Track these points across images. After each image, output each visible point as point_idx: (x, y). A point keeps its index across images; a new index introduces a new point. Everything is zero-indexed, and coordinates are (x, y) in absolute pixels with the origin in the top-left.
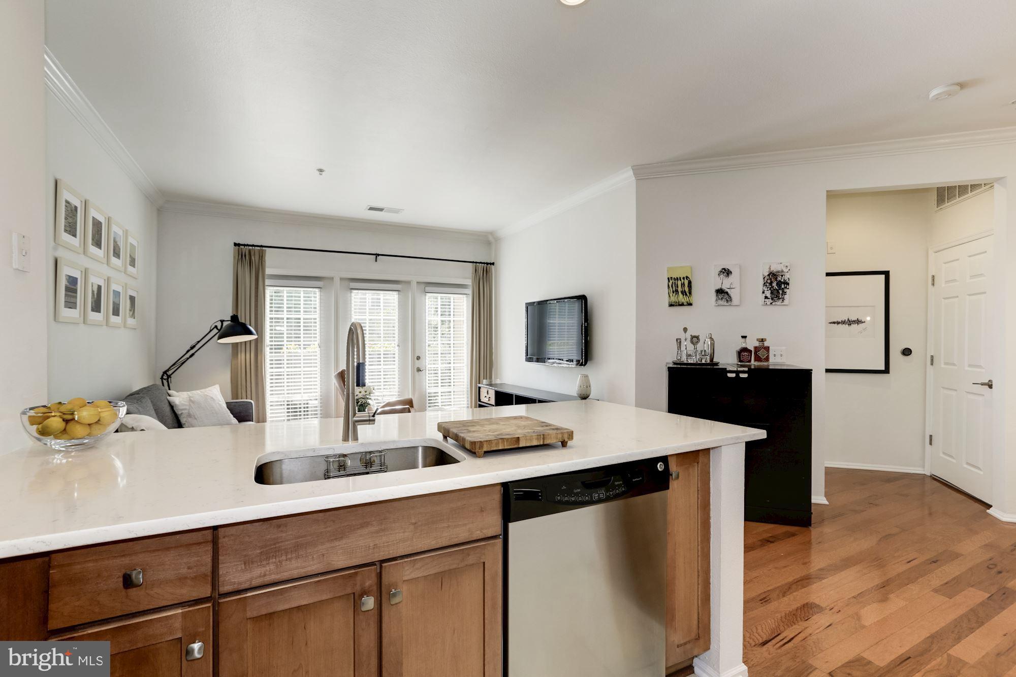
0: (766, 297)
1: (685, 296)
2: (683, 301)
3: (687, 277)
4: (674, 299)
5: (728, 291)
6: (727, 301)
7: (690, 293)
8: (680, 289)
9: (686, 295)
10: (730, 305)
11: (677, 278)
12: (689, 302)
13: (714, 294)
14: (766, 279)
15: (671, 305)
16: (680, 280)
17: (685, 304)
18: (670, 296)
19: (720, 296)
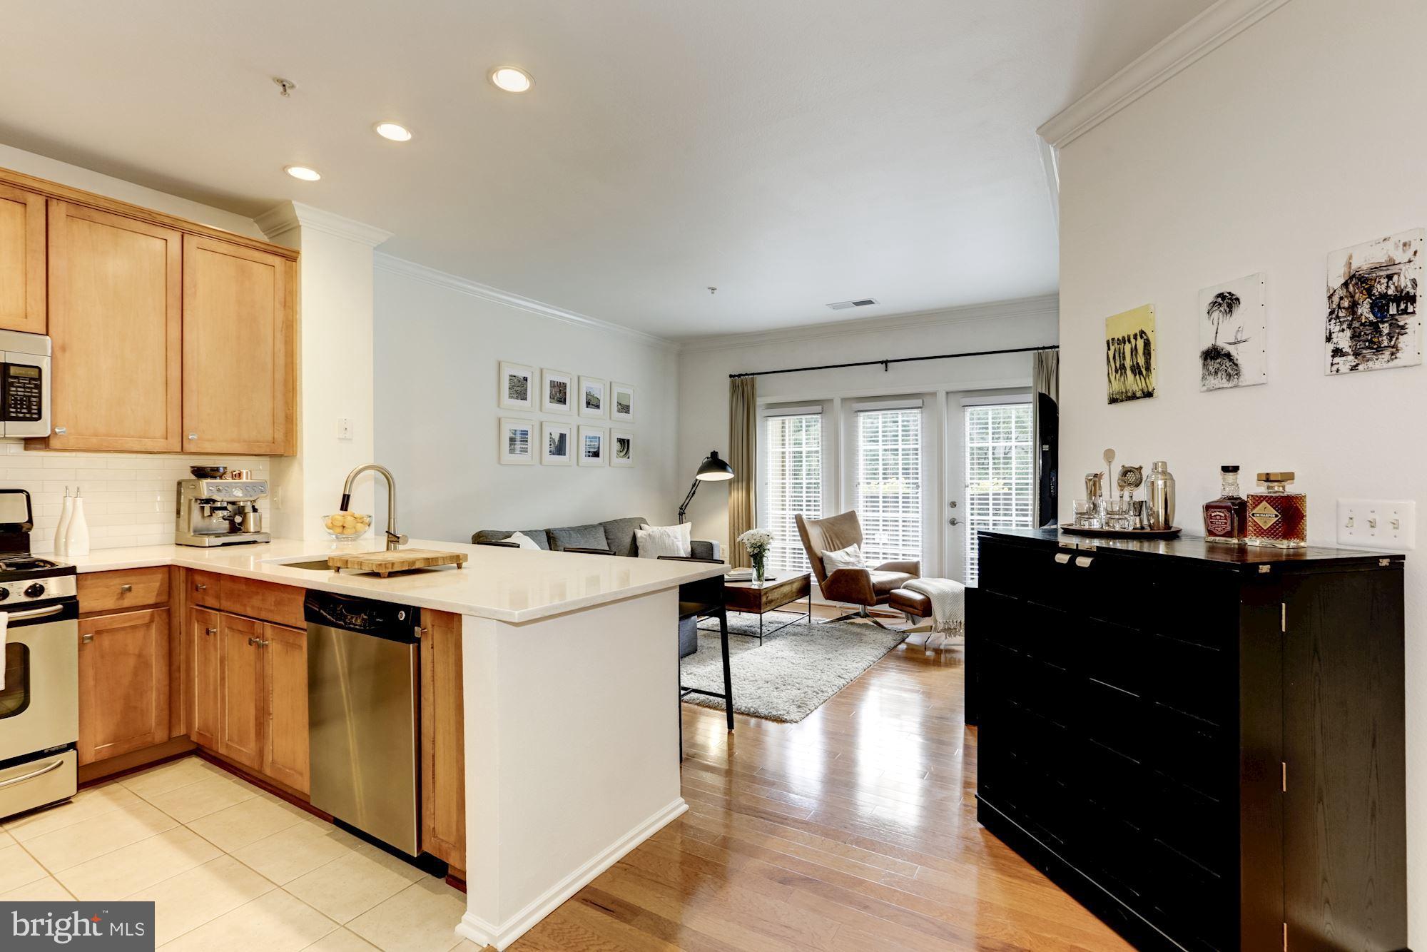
0: (1337, 352)
1: (1138, 376)
2: (1135, 388)
3: (1142, 332)
4: (1117, 386)
5: (1231, 349)
6: (1229, 376)
7: (1148, 369)
8: (1128, 363)
9: (1141, 373)
10: (1236, 386)
11: (1124, 338)
12: (1146, 390)
13: (1199, 362)
14: (1336, 299)
15: (1113, 401)
16: (1129, 342)
17: (1139, 393)
18: (1110, 381)
19: (1213, 366)
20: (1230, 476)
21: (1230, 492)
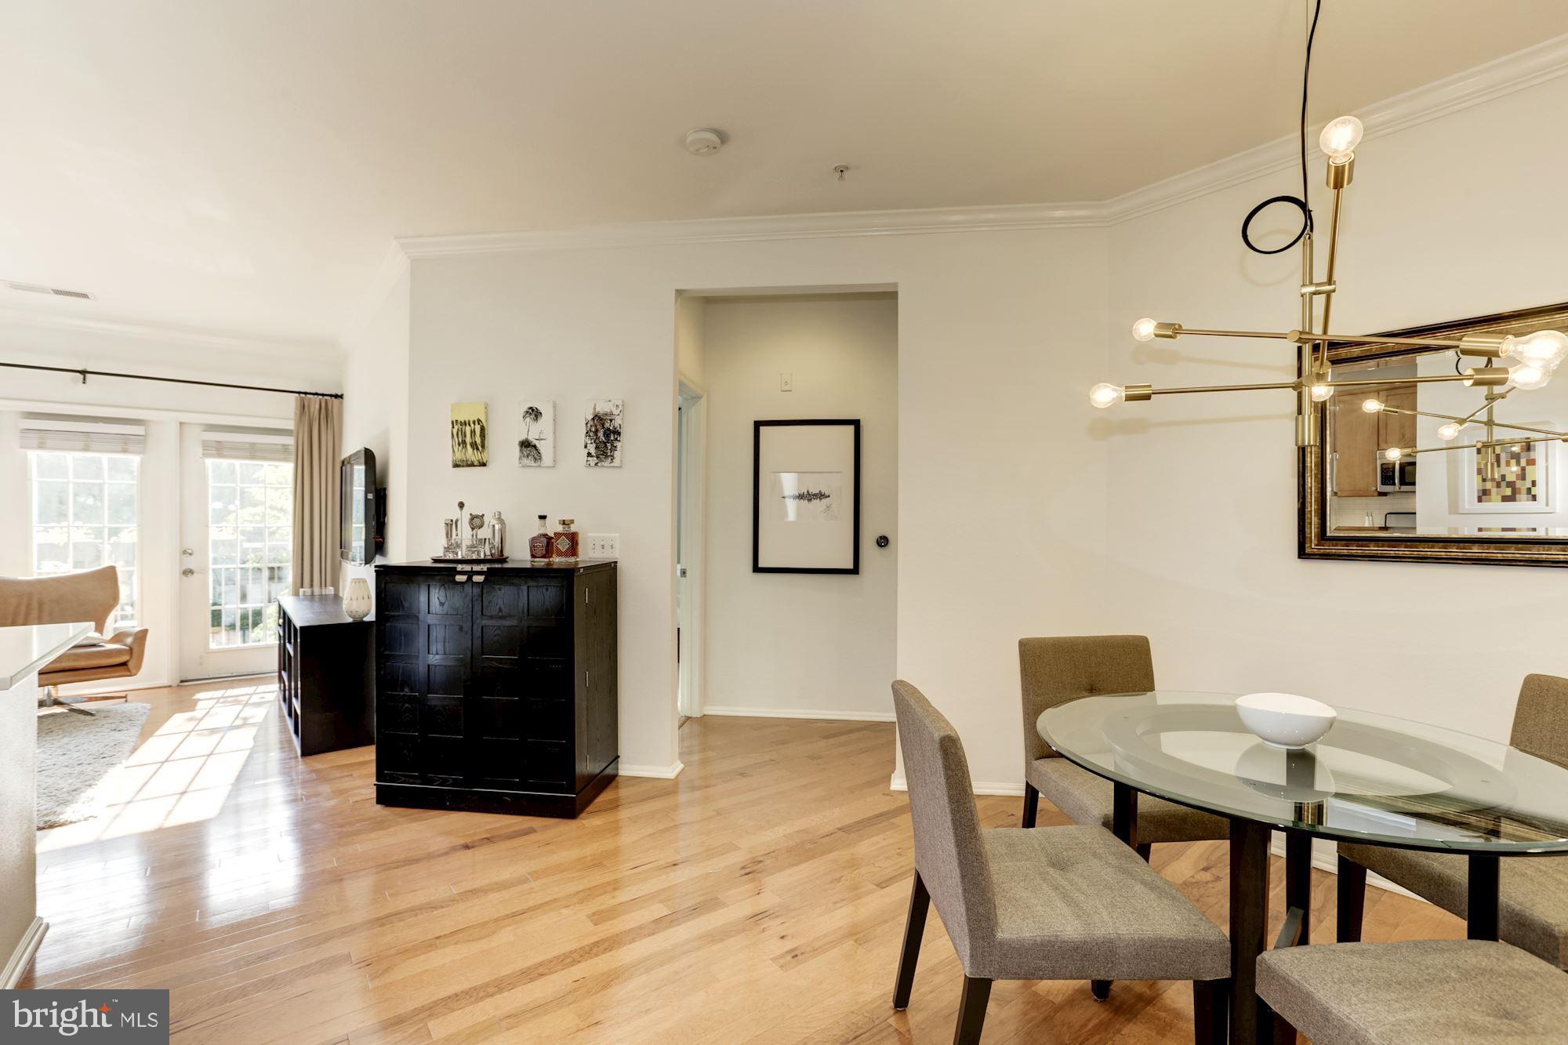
0: (589, 455)
1: (475, 451)
2: (473, 459)
3: (479, 421)
4: (459, 456)
5: (536, 443)
6: (535, 459)
7: (483, 446)
8: (468, 440)
9: (478, 449)
10: (539, 466)
11: (465, 422)
12: (481, 461)
13: (517, 448)
14: (589, 425)
15: (456, 466)
16: (469, 425)
17: (476, 463)
18: (454, 451)
19: (526, 451)
20: (542, 521)
21: (542, 531)
